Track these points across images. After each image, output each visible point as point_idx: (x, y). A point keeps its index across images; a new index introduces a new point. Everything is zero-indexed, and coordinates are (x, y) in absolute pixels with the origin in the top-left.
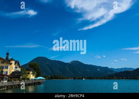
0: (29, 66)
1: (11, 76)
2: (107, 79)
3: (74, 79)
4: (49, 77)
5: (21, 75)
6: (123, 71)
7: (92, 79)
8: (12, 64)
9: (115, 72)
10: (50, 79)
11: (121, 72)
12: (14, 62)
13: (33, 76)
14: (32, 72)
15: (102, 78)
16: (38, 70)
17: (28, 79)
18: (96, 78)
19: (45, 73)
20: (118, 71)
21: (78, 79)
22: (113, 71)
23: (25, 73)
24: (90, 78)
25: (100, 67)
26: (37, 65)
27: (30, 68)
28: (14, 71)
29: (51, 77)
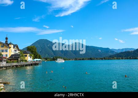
0: (27, 49)
1: (11, 58)
2: (107, 59)
3: (75, 60)
4: (51, 59)
5: (19, 57)
6: (124, 51)
7: (93, 60)
8: (11, 47)
9: (115, 52)
10: (52, 61)
11: (122, 53)
12: (13, 46)
13: (30, 58)
14: (29, 55)
15: (103, 58)
16: (36, 52)
17: (26, 61)
18: (97, 59)
19: (47, 55)
20: (119, 52)
21: (79, 60)
22: (114, 51)
23: (22, 56)
24: (91, 59)
25: (101, 48)
26: (34, 48)
27: (27, 51)
28: (13, 54)
29: (53, 58)
